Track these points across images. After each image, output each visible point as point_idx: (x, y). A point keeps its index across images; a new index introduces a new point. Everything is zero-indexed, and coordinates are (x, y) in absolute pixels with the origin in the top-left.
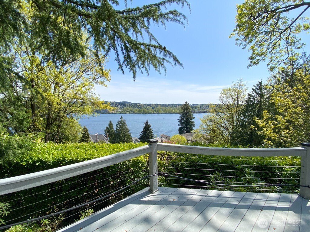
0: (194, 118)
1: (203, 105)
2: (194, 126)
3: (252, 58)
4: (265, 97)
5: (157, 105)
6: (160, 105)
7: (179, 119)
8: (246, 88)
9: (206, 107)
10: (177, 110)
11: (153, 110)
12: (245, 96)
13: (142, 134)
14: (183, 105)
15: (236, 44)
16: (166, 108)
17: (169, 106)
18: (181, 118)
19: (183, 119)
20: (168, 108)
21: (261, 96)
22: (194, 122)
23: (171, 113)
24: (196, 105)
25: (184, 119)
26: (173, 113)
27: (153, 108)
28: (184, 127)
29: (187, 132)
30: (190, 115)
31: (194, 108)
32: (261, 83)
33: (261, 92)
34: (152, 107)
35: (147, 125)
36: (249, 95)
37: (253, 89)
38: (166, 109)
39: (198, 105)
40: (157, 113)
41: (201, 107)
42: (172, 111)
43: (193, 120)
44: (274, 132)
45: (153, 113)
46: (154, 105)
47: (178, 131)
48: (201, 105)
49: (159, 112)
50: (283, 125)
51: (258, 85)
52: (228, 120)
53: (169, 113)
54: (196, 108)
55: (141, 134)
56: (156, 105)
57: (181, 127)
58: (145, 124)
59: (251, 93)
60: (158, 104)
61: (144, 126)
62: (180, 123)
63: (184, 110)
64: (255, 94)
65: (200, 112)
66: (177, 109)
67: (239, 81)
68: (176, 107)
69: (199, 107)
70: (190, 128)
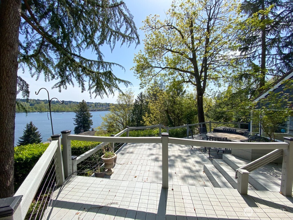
0: (91, 116)
1: (97, 103)
2: (92, 124)
3: (141, 84)
4: (144, 102)
5: (38, 101)
6: (44, 101)
7: (75, 118)
8: (134, 95)
9: (101, 105)
10: (69, 108)
11: (32, 107)
12: (133, 100)
13: (22, 140)
14: (80, 103)
15: (134, 75)
16: (54, 105)
17: (57, 103)
18: (78, 117)
19: (79, 117)
20: (57, 105)
21: (142, 101)
22: (91, 120)
23: (61, 112)
24: (90, 103)
25: (81, 118)
26: (64, 111)
27: (31, 105)
28: (81, 126)
29: (84, 131)
30: (88, 114)
31: (89, 106)
32: (141, 93)
33: (142, 99)
34: (29, 104)
35: (31, 127)
36: (136, 100)
37: (138, 97)
38: (53, 107)
39: (92, 103)
40: (38, 112)
41: (95, 106)
42: (62, 109)
43: (91, 119)
44: (150, 123)
45: (31, 111)
46: (33, 101)
47: (74, 131)
48: (95, 103)
49: (42, 109)
50: (153, 119)
51: (140, 94)
52: (123, 117)
53: (58, 111)
54: (90, 107)
55: (20, 141)
56: (36, 100)
57: (77, 126)
58: (28, 126)
59: (137, 99)
60: (41, 100)
61: (26, 129)
62: (76, 122)
63: (80, 108)
64: (139, 100)
65: (95, 110)
66: (68, 106)
67: (129, 90)
68: (67, 104)
69: (94, 105)
70: (87, 127)
